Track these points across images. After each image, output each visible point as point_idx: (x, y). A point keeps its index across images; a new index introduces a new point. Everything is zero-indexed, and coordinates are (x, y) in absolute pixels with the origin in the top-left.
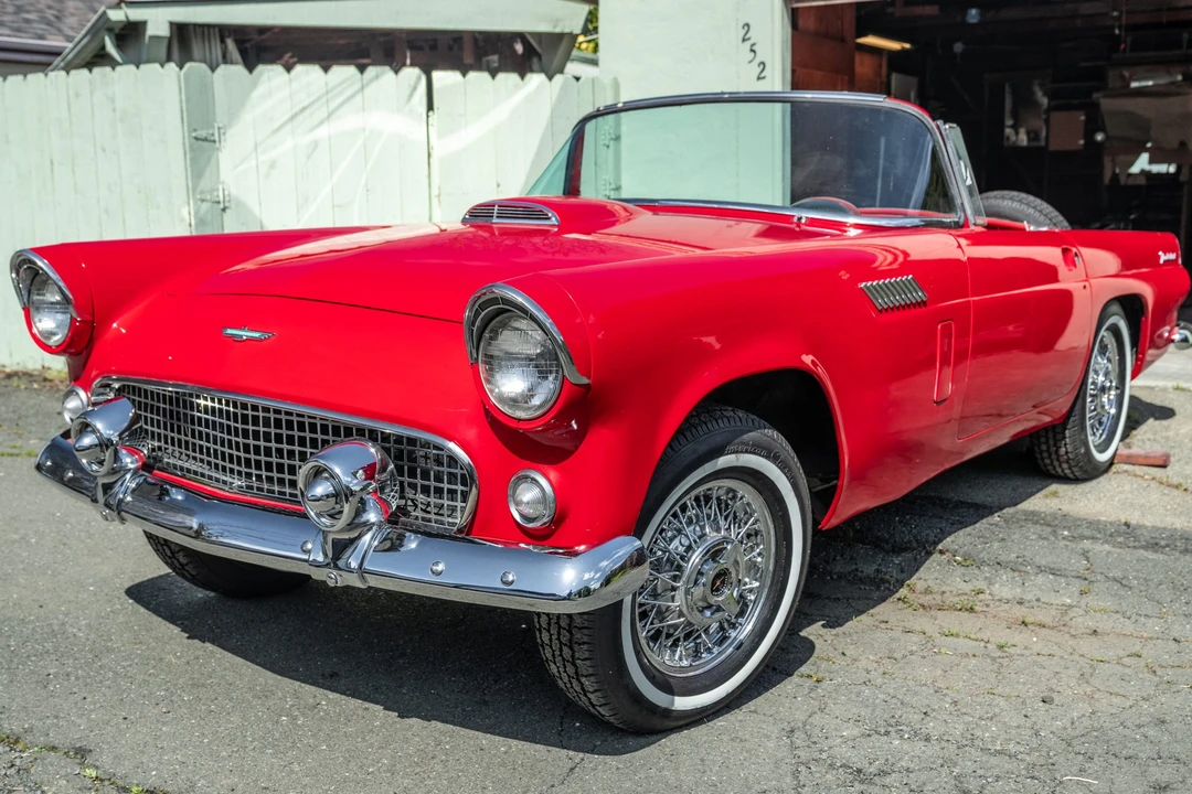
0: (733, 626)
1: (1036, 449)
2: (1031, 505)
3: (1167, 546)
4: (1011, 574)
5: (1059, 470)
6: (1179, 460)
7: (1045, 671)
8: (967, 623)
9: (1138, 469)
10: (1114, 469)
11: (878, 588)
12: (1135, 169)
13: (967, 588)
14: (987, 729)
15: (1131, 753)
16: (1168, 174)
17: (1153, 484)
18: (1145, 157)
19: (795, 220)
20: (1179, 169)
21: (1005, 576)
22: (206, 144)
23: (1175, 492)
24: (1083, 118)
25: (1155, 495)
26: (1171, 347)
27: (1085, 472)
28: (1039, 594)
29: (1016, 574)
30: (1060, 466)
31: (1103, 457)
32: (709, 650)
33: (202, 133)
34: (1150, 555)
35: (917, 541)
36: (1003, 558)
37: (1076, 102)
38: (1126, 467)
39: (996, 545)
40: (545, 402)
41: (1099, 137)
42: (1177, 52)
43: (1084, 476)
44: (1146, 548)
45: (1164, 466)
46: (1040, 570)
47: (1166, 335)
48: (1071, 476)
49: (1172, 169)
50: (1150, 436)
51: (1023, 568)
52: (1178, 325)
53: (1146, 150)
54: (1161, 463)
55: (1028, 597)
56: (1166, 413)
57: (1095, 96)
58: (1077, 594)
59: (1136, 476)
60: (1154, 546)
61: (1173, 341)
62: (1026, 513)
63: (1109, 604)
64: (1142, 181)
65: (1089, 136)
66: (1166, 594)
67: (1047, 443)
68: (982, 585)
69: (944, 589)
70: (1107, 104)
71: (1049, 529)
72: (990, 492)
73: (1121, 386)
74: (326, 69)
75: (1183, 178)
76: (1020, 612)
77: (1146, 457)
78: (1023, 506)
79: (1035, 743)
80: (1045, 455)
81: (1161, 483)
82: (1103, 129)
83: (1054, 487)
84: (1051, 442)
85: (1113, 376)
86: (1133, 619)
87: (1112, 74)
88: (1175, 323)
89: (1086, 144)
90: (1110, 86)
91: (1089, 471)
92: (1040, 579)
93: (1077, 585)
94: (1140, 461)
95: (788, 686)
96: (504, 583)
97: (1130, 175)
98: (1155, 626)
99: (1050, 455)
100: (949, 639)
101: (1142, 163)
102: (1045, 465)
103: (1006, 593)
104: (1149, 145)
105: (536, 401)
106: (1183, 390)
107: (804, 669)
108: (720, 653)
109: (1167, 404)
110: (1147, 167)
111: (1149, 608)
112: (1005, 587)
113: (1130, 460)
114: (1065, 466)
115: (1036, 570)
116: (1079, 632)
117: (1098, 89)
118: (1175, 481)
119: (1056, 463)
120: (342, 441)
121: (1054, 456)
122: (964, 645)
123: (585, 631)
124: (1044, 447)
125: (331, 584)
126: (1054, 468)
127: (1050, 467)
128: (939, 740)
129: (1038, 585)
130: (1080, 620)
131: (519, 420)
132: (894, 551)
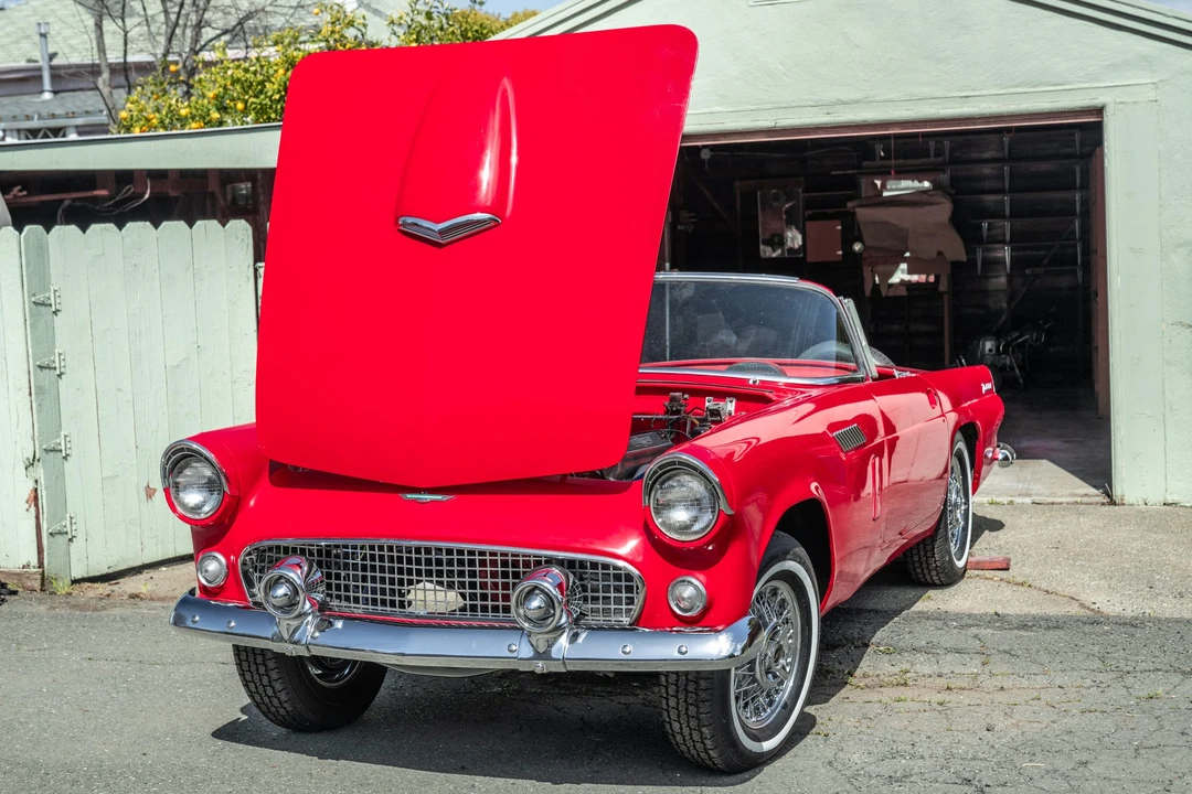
0: (777, 692)
1: (909, 559)
2: (919, 606)
3: (1034, 626)
4: (926, 656)
5: (928, 577)
6: (1016, 564)
7: (979, 715)
8: (906, 693)
9: (988, 574)
10: (967, 575)
11: (826, 677)
12: (895, 279)
13: (896, 670)
14: (959, 748)
15: (1057, 749)
16: (927, 283)
17: (1002, 584)
18: (904, 266)
19: (751, 382)
20: (937, 278)
21: (922, 657)
22: (43, 308)
23: (1022, 589)
24: (839, 228)
25: (1007, 591)
26: (996, 466)
27: (949, 577)
28: (952, 668)
29: (930, 656)
30: (929, 573)
31: (960, 564)
32: (765, 710)
33: (40, 298)
34: (1023, 633)
35: (846, 639)
36: (917, 644)
37: (830, 211)
38: (977, 572)
39: (907, 636)
40: (703, 529)
41: (857, 247)
42: (925, 160)
43: (949, 581)
44: (1018, 628)
45: (1007, 569)
46: (948, 651)
47: (990, 455)
48: (937, 582)
49: (932, 279)
50: (988, 547)
51: (934, 651)
52: (998, 446)
53: (905, 260)
54: (1005, 566)
55: (945, 671)
56: (996, 525)
57: (849, 205)
58: (979, 665)
59: (986, 579)
60: (1024, 626)
61: (997, 459)
62: (915, 613)
63: (1005, 668)
64: (903, 292)
65: (847, 246)
66: (1045, 658)
67: (918, 553)
68: (906, 666)
69: (878, 672)
70: (864, 214)
71: (941, 623)
72: (876, 600)
73: (967, 503)
74: (120, 226)
75: (943, 287)
76: (943, 682)
77: (992, 562)
78: (915, 608)
79: (993, 752)
80: (917, 565)
81: (1009, 582)
82: (860, 239)
83: (932, 593)
84: (922, 553)
85: (961, 494)
86: (1026, 677)
87: (863, 181)
88: (996, 444)
89: (843, 255)
90: (863, 195)
91: (950, 578)
92: (949, 657)
93: (978, 660)
94: (987, 566)
95: (809, 739)
96: (680, 652)
97: (891, 285)
98: (1041, 680)
99: (921, 564)
100: (901, 703)
101: (901, 275)
102: (917, 574)
103: (926, 670)
104: (908, 254)
105: (696, 527)
106: (997, 504)
107: (814, 731)
108: (773, 712)
109: (996, 517)
110: (907, 277)
111: (1035, 668)
112: (923, 665)
113: (979, 566)
114: (934, 573)
115: (944, 651)
116: (991, 690)
117: (851, 198)
118: (1020, 580)
119: (926, 571)
120: (535, 571)
121: (924, 565)
122: (914, 706)
123: (709, 692)
124: (916, 558)
125: (538, 671)
126: (924, 576)
127: (921, 576)
128: (931, 756)
129: (949, 663)
130: (988, 682)
131: (684, 542)
132: (827, 649)
